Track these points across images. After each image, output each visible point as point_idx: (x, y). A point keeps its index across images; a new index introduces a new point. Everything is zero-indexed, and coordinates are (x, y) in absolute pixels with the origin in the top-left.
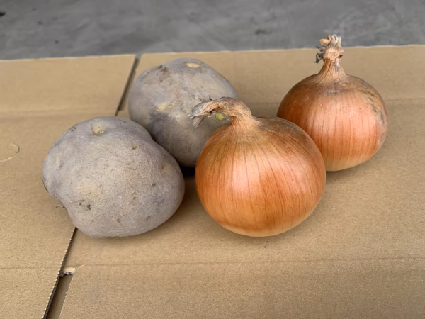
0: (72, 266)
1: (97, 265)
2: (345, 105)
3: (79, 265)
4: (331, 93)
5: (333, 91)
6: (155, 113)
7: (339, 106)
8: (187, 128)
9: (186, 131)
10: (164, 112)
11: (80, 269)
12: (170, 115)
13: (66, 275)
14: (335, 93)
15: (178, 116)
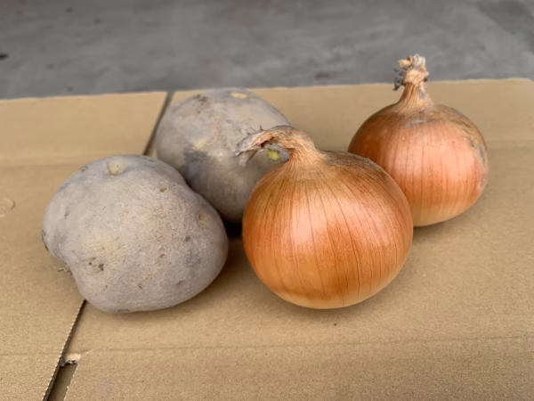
0: (77, 352)
1: (111, 350)
2: (434, 138)
3: (87, 351)
4: (416, 124)
5: (418, 121)
6: (191, 152)
7: (426, 139)
8: (231, 170)
9: (230, 173)
10: (202, 150)
11: (88, 355)
12: (209, 154)
13: (68, 364)
14: (421, 124)
15: (220, 155)
